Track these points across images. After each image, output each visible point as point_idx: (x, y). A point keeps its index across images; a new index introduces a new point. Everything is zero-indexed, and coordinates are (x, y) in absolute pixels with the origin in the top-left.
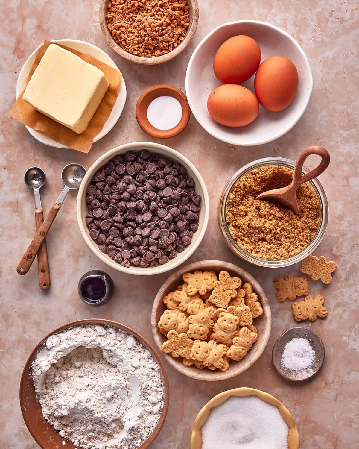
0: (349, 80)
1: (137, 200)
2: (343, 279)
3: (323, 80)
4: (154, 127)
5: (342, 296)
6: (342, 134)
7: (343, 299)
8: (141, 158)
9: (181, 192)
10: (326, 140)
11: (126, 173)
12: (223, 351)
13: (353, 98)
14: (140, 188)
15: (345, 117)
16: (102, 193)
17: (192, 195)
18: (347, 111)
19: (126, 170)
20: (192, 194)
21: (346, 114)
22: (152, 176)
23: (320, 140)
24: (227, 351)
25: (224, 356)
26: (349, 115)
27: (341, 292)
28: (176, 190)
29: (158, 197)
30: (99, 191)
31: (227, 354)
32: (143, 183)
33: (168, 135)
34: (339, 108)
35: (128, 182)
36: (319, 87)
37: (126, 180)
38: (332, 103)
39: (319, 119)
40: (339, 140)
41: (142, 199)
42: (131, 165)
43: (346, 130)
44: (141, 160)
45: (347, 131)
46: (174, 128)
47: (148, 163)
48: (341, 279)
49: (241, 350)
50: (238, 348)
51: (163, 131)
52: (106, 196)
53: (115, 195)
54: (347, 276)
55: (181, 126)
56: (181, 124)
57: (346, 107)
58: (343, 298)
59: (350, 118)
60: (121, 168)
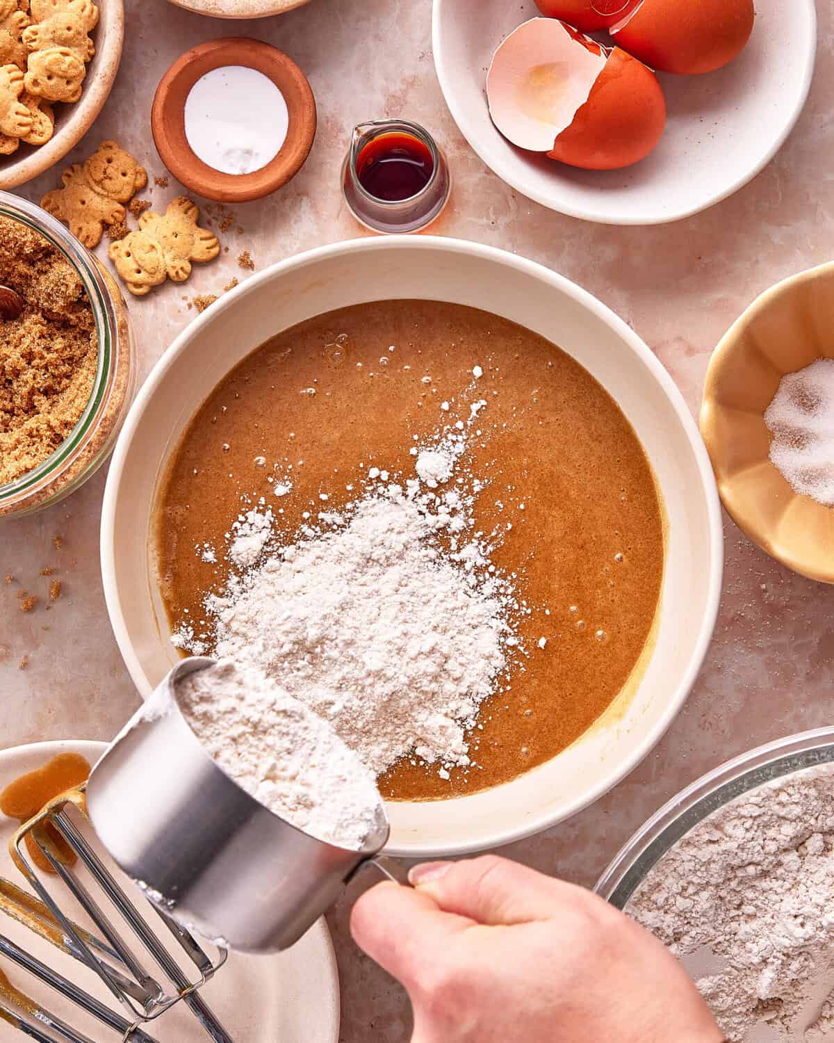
12: (12, 80)
24: (22, 78)
25: (23, 96)
31: (26, 85)
49: (59, 55)
50: (48, 54)
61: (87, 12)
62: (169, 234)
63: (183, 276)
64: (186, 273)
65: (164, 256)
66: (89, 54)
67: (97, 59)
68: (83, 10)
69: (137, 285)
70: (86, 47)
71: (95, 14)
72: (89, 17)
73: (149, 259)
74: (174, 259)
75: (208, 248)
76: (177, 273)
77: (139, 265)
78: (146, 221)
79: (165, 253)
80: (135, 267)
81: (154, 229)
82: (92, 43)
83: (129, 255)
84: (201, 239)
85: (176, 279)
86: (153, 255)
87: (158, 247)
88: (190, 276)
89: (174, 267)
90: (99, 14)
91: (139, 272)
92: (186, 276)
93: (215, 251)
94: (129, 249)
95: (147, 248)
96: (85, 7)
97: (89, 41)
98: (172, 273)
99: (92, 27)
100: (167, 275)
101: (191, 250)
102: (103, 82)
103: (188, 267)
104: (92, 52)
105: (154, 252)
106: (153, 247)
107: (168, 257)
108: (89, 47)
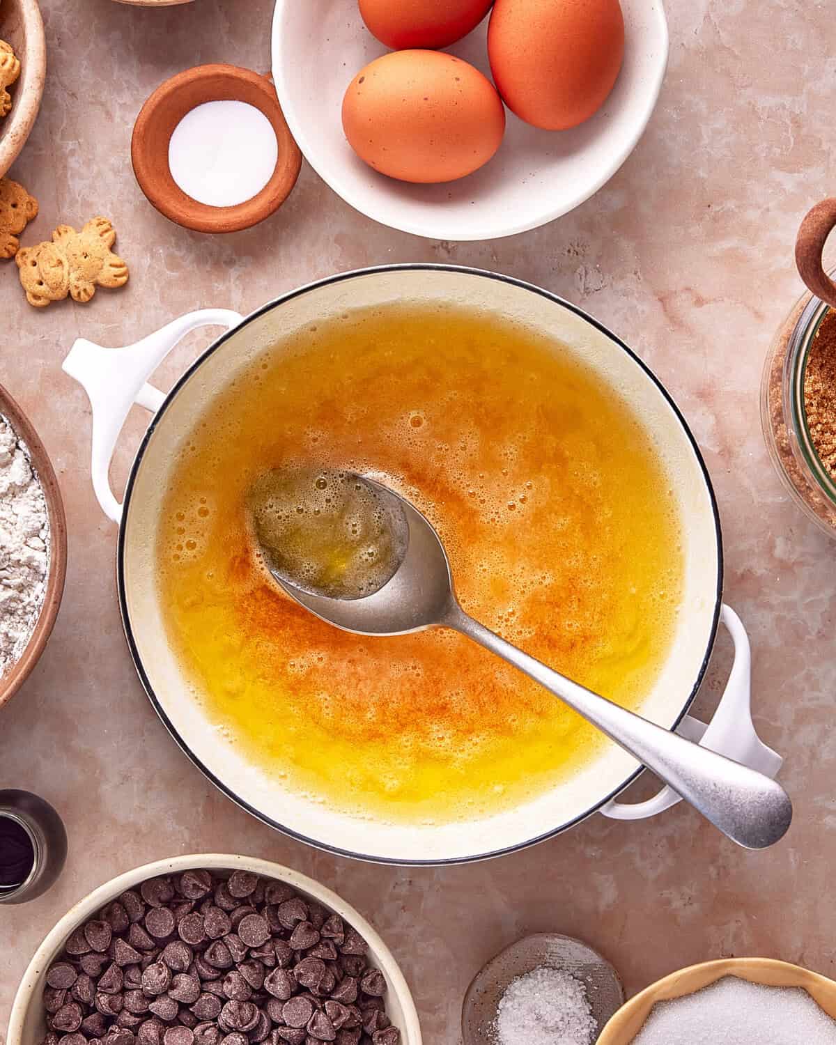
0: (791, 15)
1: (198, 1022)
2: (813, 636)
3: (710, 22)
4: (192, 200)
5: (815, 687)
6: (780, 184)
7: (818, 699)
8: (227, 893)
9: (339, 1015)
10: (731, 204)
11: (175, 937)
13: (807, 69)
14: (213, 987)
15: (787, 131)
16: (96, 986)
17: (373, 1023)
18: (792, 112)
19: (176, 928)
20: (374, 1019)
21: (789, 122)
22: (255, 955)
23: (712, 206)
26: (797, 123)
27: (808, 677)
28: (324, 1009)
29: (266, 1024)
30: (85, 980)
32: (223, 973)
33: (238, 220)
34: (766, 102)
35: (177, 967)
36: (700, 41)
37: (169, 960)
38: (743, 91)
39: (705, 141)
40: (771, 205)
41: (215, 1020)
42: (191, 912)
43: (791, 172)
44: (224, 902)
45: (796, 174)
46: (255, 198)
47: (248, 913)
48: (808, 637)
51: (221, 208)
52: (104, 999)
53: (132, 1000)
54: (825, 625)
55: (276, 189)
56: (275, 186)
57: (787, 100)
58: (816, 694)
59: (804, 131)
60: (160, 919)
61: (7, 66)
62: (79, 254)
63: (84, 297)
64: (89, 295)
65: (69, 274)
66: (4, 108)
67: (11, 115)
68: (3, 64)
69: (36, 297)
70: (3, 102)
71: (16, 68)
72: (9, 71)
73: (53, 274)
74: (78, 279)
75: (115, 276)
76: (79, 293)
77: (42, 278)
78: (60, 234)
79: (71, 271)
80: (38, 278)
81: (65, 245)
82: (9, 98)
83: (34, 264)
84: (111, 265)
85: (76, 299)
86: (58, 270)
87: (66, 263)
88: (92, 300)
89: (77, 287)
90: (21, 68)
91: (41, 283)
92: (87, 299)
93: (124, 279)
94: (35, 259)
95: (55, 262)
96: (6, 60)
97: (6, 96)
98: (74, 293)
99: (11, 82)
100: (69, 293)
101: (98, 274)
102: (14, 141)
103: (91, 290)
104: (8, 107)
105: (60, 268)
106: (60, 262)
107: (73, 276)
108: (6, 102)
